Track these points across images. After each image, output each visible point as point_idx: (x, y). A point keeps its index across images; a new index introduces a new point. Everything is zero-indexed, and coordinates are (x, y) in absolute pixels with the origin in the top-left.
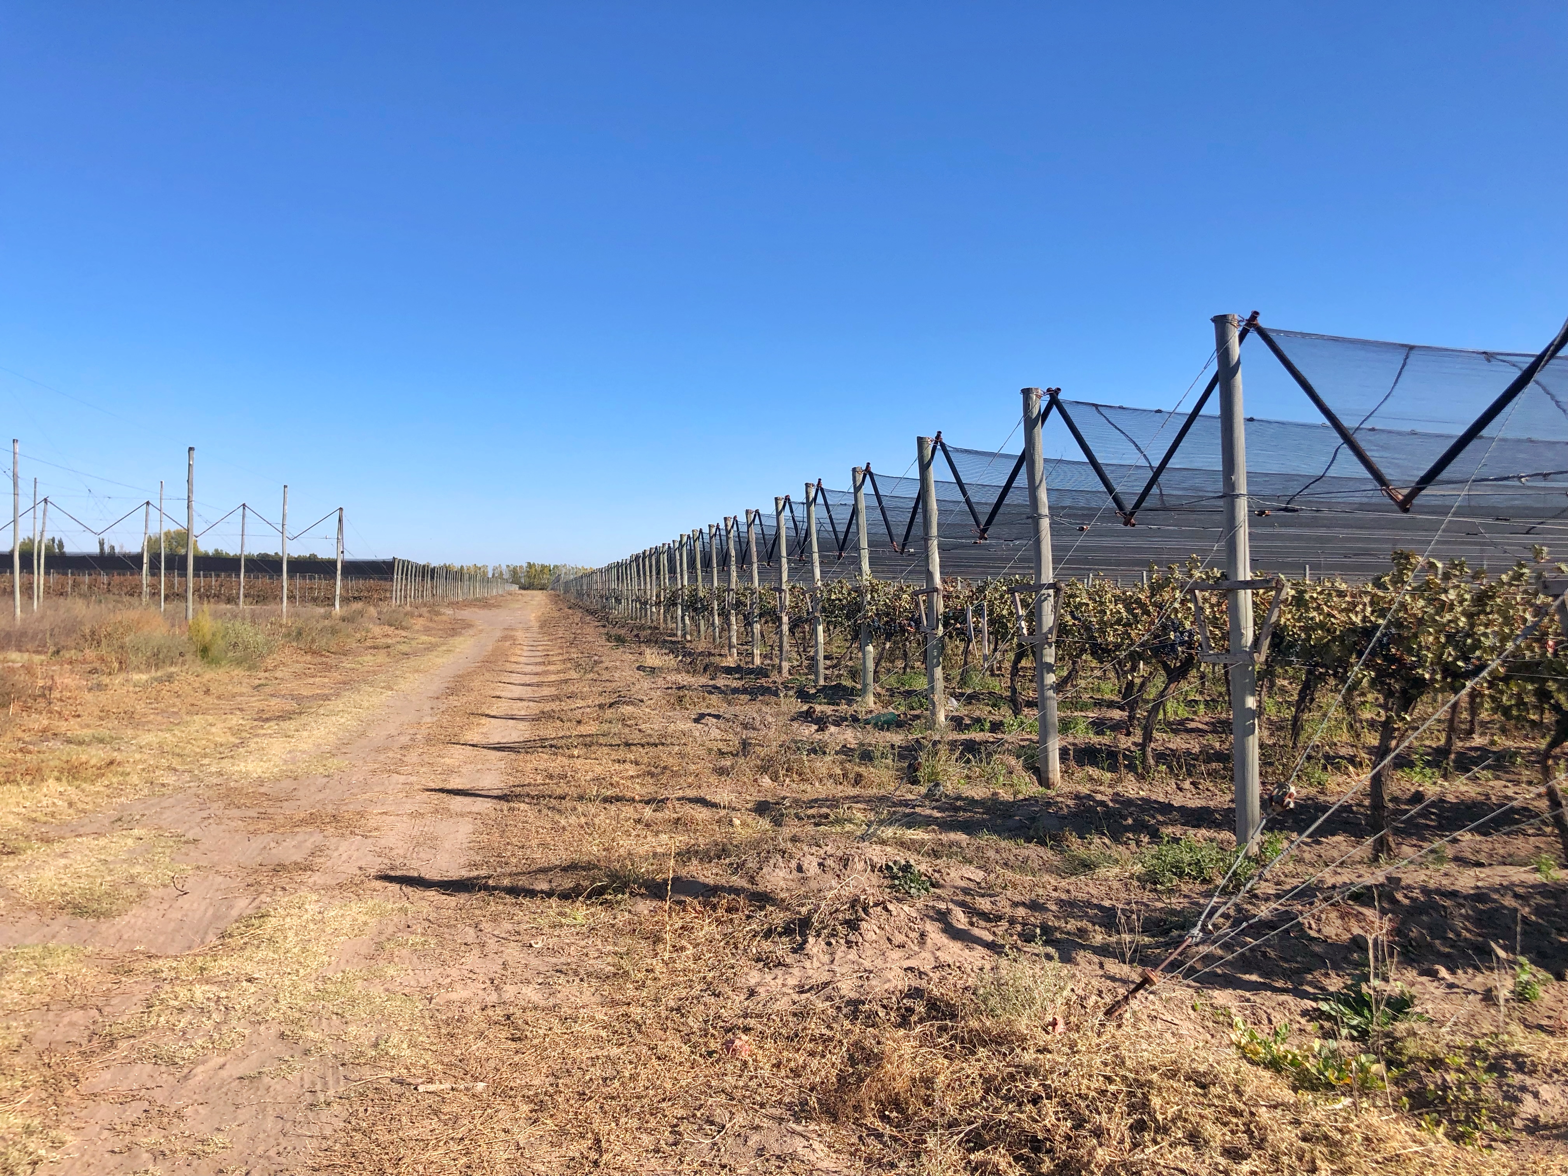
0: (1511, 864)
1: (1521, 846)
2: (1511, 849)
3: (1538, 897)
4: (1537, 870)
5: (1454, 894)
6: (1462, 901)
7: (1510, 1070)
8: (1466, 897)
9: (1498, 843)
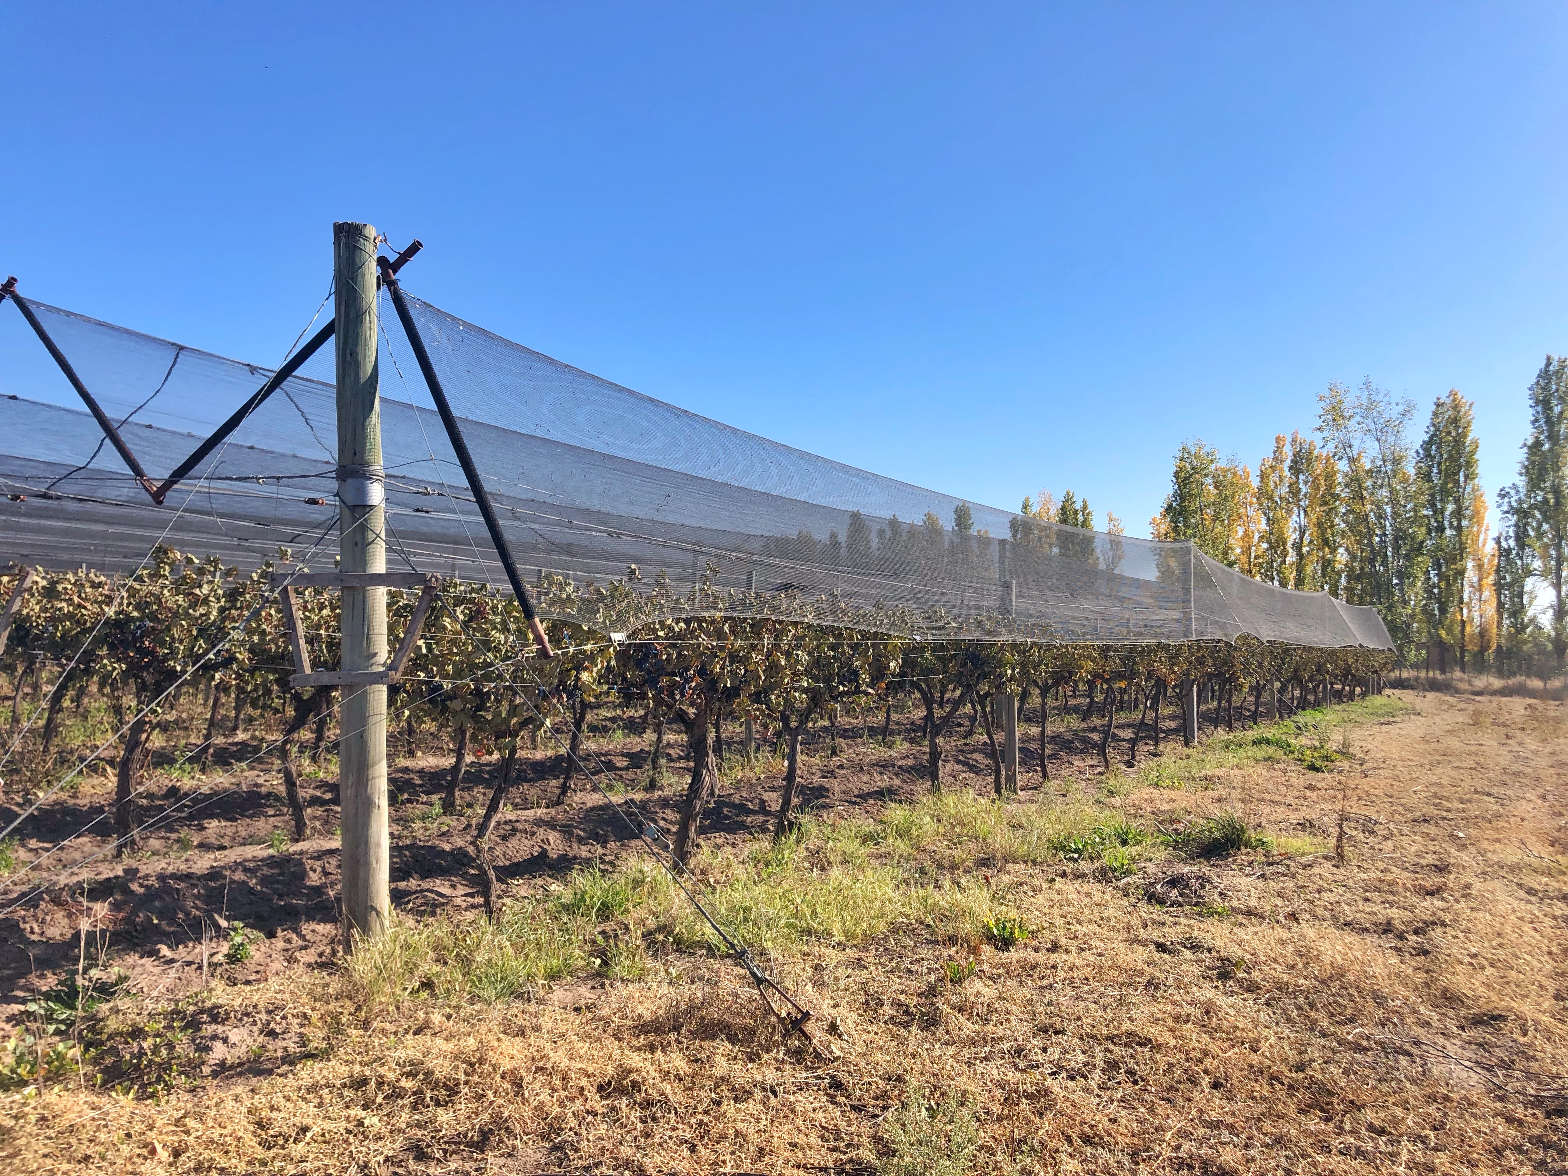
0: (250, 844)
1: (261, 826)
2: (252, 830)
3: (265, 868)
4: (271, 846)
5: (189, 876)
6: (195, 882)
7: (205, 1023)
8: (199, 878)
9: (243, 827)
